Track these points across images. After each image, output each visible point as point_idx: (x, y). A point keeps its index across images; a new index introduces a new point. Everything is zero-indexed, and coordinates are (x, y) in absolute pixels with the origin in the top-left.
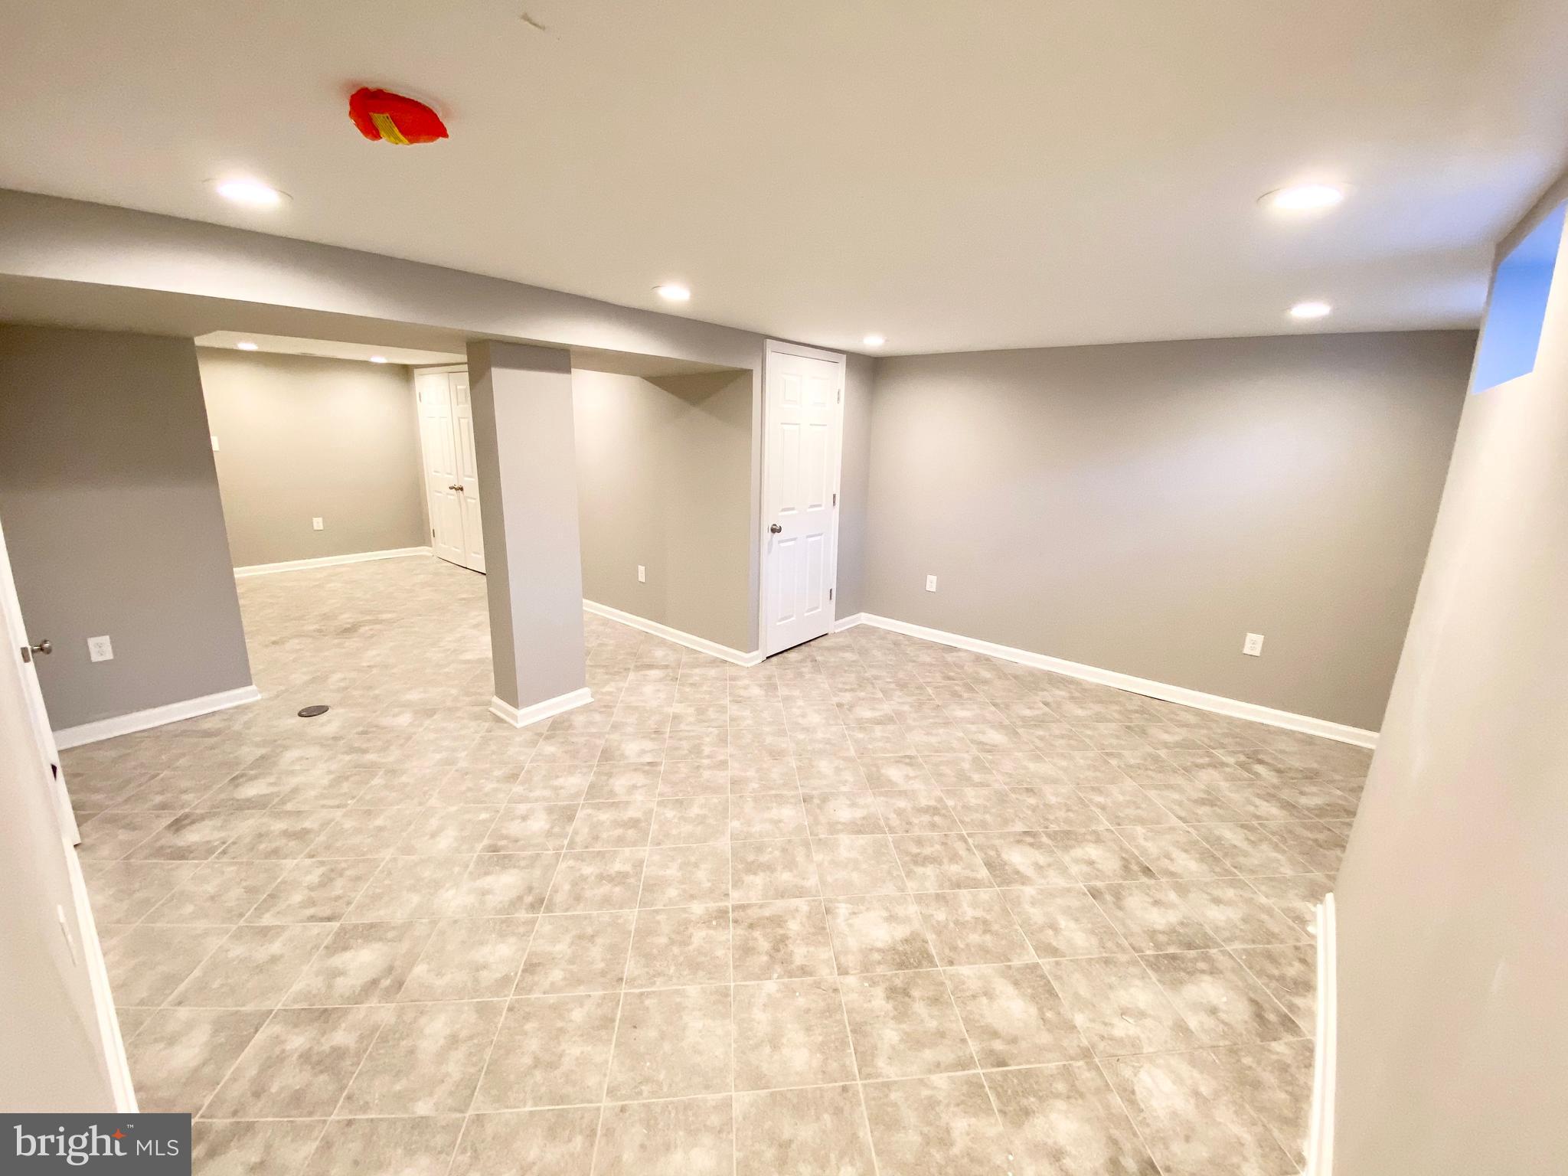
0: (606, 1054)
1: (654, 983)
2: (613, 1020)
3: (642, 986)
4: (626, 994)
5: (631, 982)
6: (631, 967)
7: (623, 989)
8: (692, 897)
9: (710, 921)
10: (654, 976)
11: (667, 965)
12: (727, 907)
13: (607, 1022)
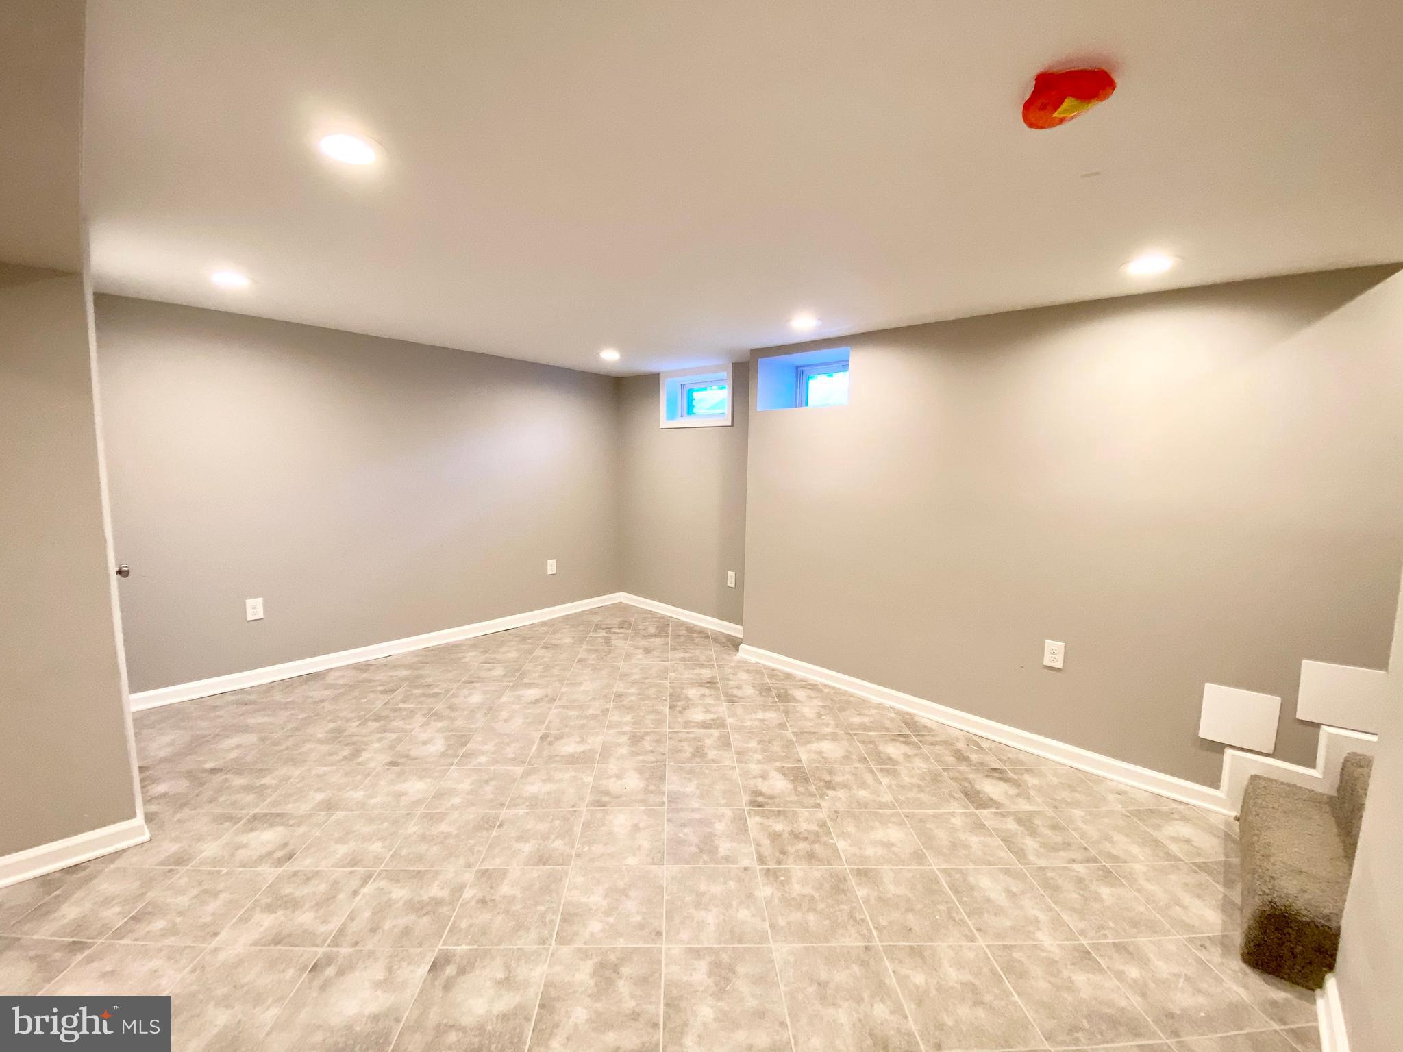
0: (944, 947)
1: (863, 920)
2: (912, 948)
3: (869, 930)
4: (881, 941)
5: (869, 938)
6: (850, 940)
7: (877, 943)
8: (750, 896)
9: (782, 882)
10: (855, 920)
11: (840, 911)
12: (761, 870)
13: (916, 952)
